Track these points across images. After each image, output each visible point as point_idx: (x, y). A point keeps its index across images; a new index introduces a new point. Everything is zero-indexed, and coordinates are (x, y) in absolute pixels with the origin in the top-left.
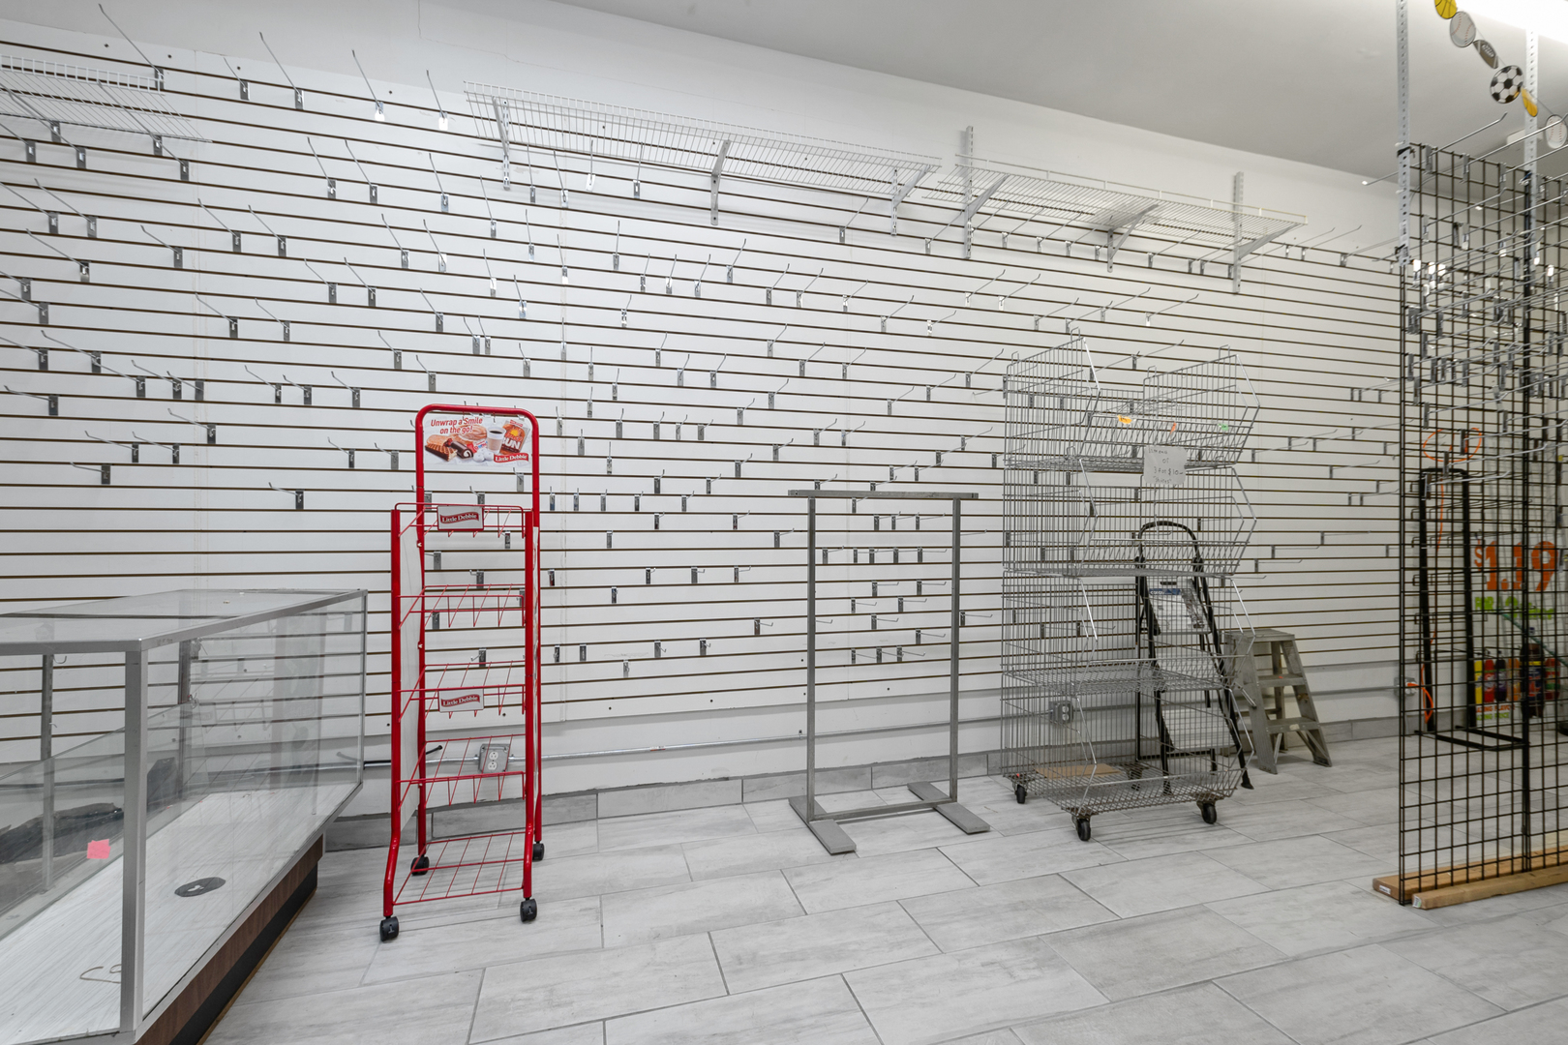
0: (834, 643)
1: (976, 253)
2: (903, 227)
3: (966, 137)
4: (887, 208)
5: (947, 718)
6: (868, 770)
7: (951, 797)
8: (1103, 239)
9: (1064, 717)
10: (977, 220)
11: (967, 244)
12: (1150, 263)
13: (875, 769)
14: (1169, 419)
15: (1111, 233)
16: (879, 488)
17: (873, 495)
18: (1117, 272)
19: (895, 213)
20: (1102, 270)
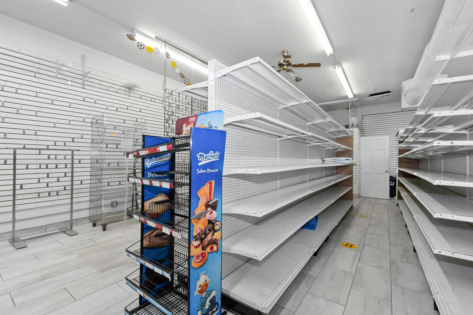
0: (31, 192)
1: (86, 87)
2: (59, 76)
3: (83, 57)
4: (54, 70)
5: (70, 210)
6: (45, 227)
7: (70, 229)
8: (127, 90)
9: (115, 205)
10: (86, 79)
11: (83, 84)
12: (141, 97)
13: (47, 226)
14: (127, 135)
15: (130, 89)
16: (50, 147)
17: (48, 149)
18: (131, 98)
19: (56, 72)
20: (127, 97)
